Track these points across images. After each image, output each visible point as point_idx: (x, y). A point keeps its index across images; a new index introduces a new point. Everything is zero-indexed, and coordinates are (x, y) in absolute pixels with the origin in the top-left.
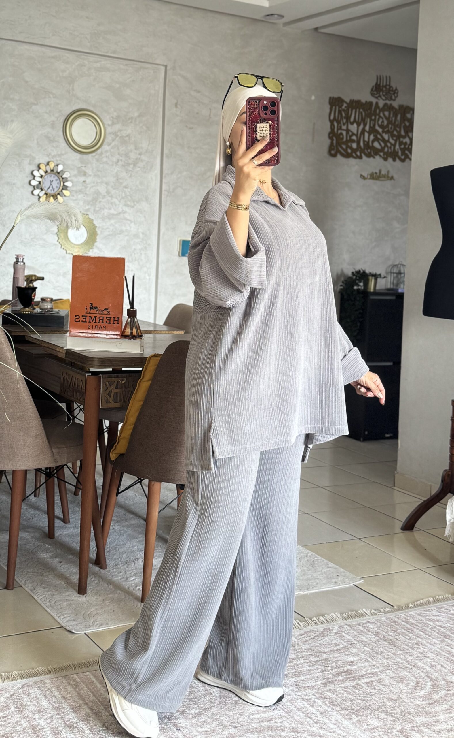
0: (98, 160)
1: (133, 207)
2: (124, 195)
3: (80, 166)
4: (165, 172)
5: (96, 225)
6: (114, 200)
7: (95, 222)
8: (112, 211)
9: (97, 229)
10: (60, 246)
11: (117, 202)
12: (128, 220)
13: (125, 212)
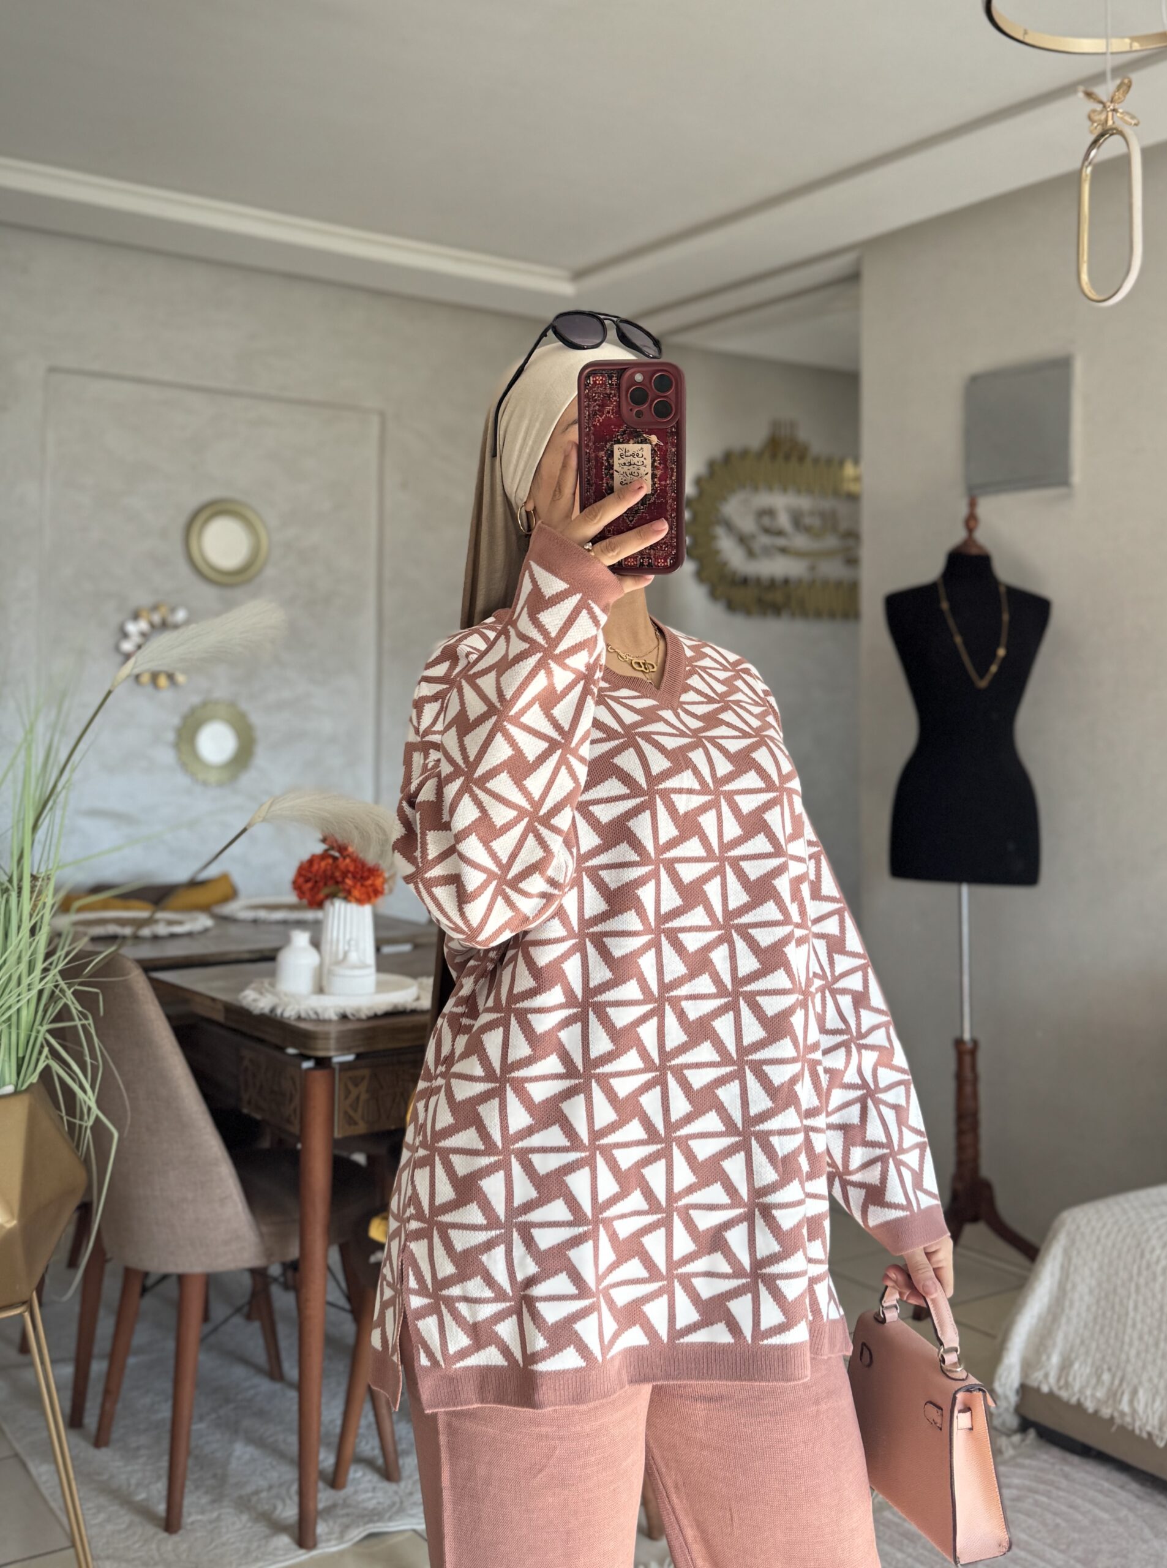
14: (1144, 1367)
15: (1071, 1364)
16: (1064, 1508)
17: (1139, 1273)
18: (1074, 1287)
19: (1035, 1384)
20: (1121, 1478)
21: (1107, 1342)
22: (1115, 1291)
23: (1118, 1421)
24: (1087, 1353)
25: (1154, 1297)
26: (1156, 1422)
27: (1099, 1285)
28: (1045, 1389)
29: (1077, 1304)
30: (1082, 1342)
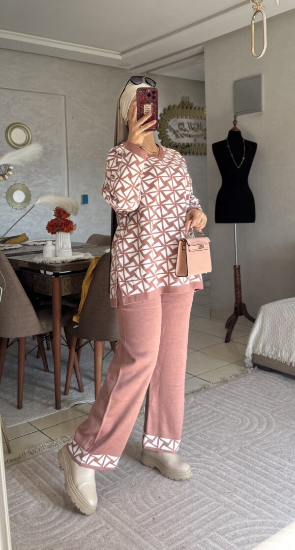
1: (51, 178)
2: (46, 172)
4: (69, 156)
5: (30, 190)
6: (41, 175)
8: (39, 181)
9: (31, 193)
10: (8, 204)
12: (49, 186)
13: (47, 182)
14: (284, 345)
15: (265, 346)
16: (264, 384)
17: (282, 320)
18: (265, 325)
19: (256, 353)
20: (279, 376)
21: (274, 339)
22: (276, 325)
23: (278, 360)
24: (269, 343)
25: (285, 326)
26: (287, 359)
27: (272, 324)
28: (259, 354)
29: (266, 330)
30: (268, 340)
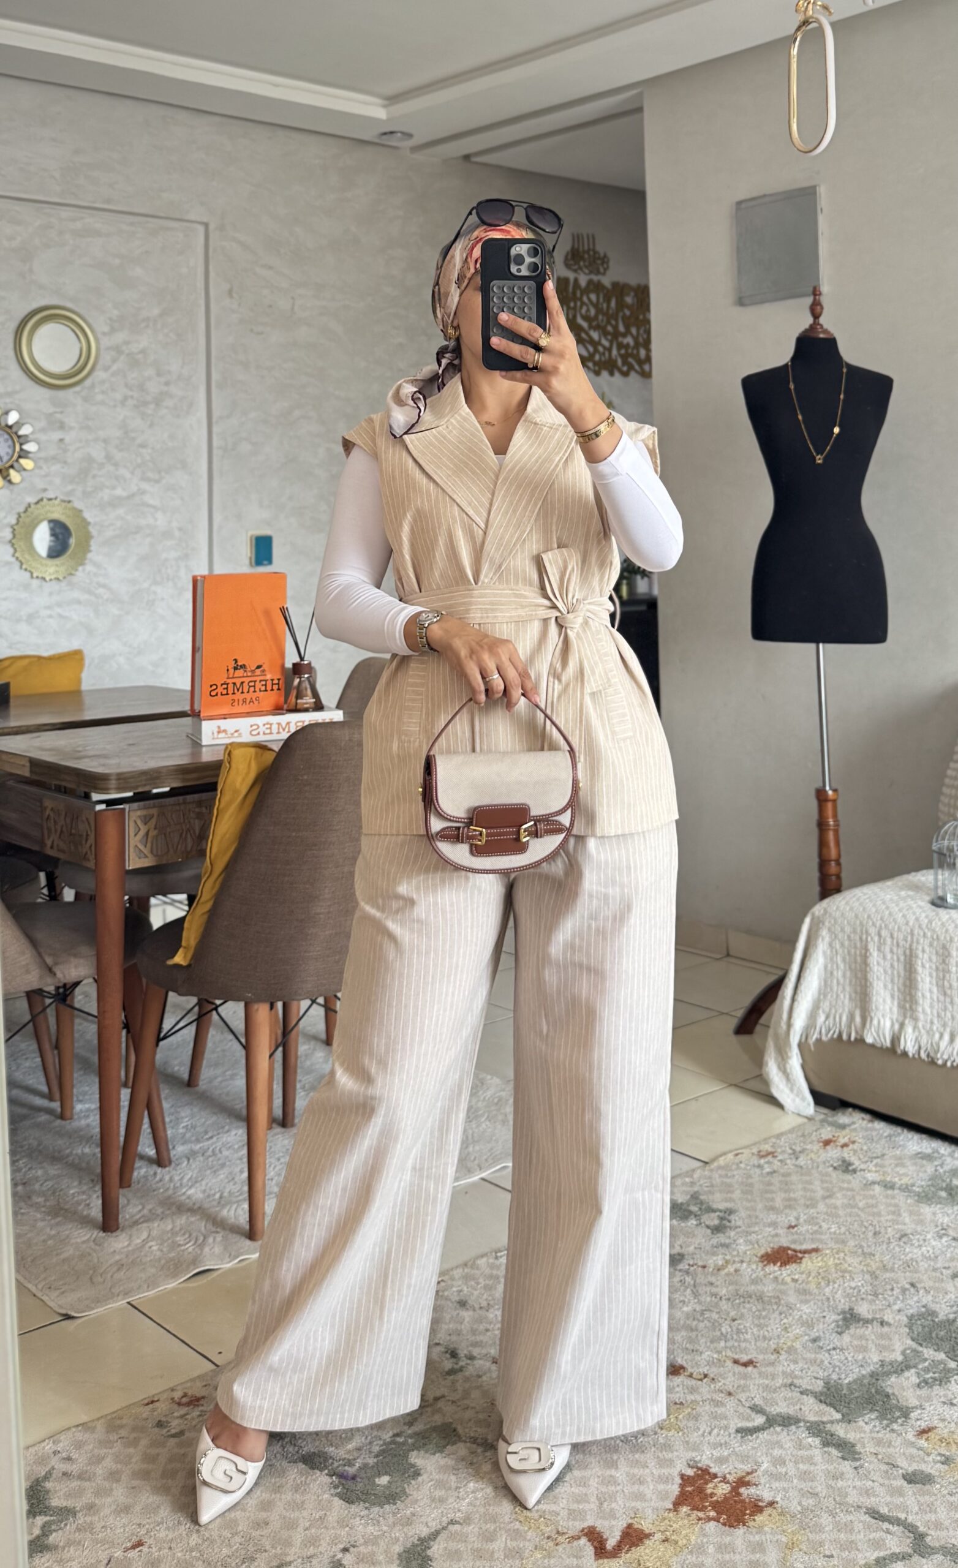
0: (86, 399)
1: (157, 481)
2: (139, 461)
3: (51, 410)
5: (90, 519)
6: (123, 472)
7: (88, 515)
8: (119, 492)
9: (91, 528)
10: (18, 564)
11: (128, 475)
12: (148, 505)
13: (144, 492)
